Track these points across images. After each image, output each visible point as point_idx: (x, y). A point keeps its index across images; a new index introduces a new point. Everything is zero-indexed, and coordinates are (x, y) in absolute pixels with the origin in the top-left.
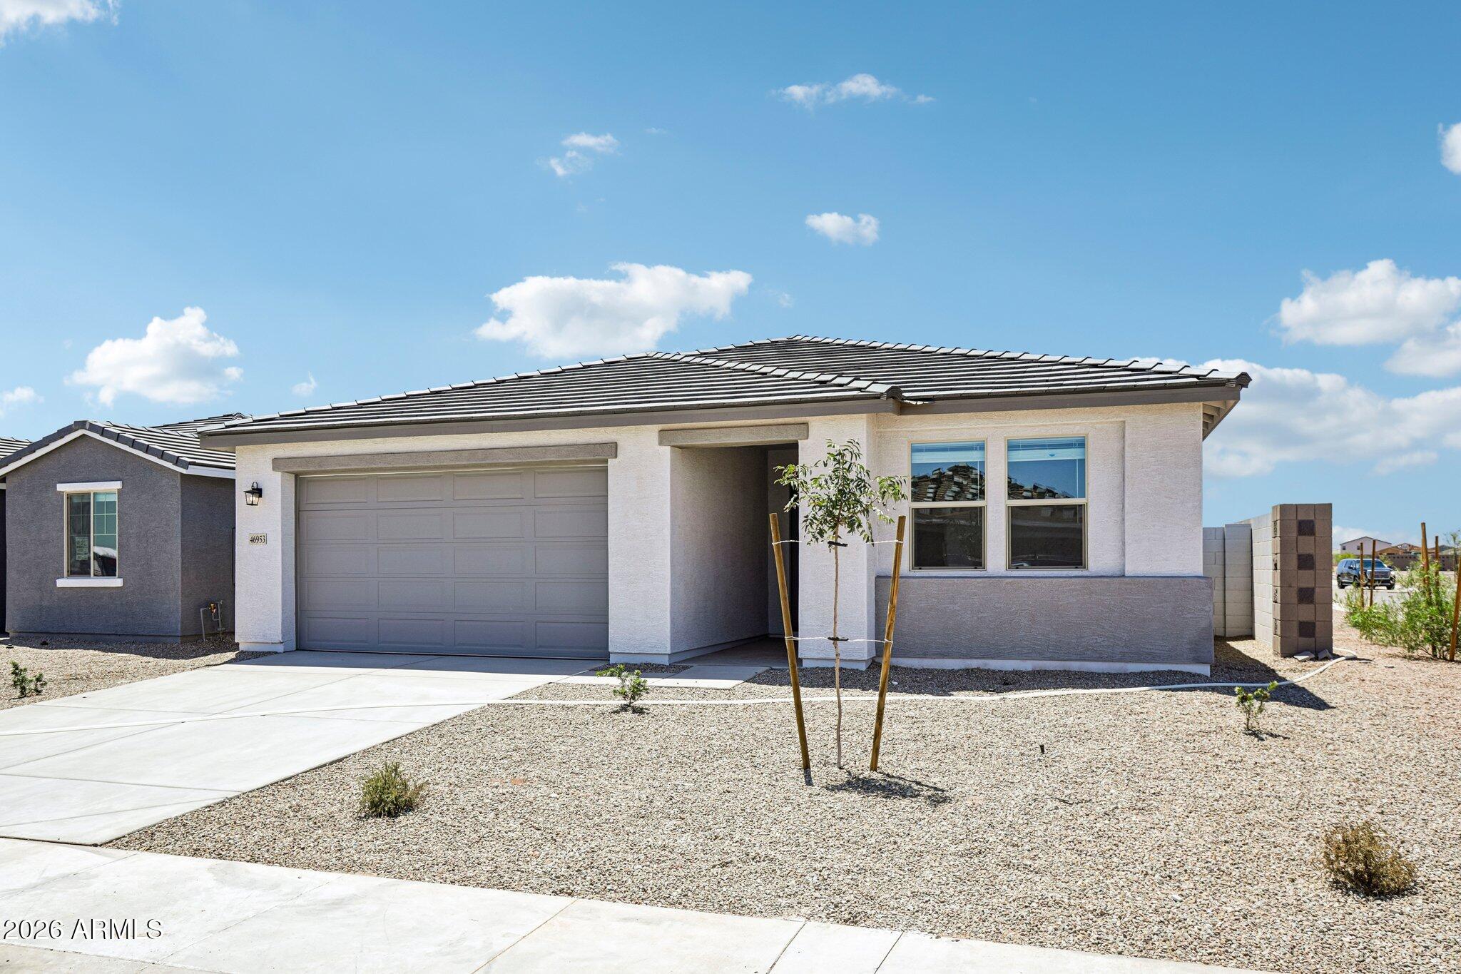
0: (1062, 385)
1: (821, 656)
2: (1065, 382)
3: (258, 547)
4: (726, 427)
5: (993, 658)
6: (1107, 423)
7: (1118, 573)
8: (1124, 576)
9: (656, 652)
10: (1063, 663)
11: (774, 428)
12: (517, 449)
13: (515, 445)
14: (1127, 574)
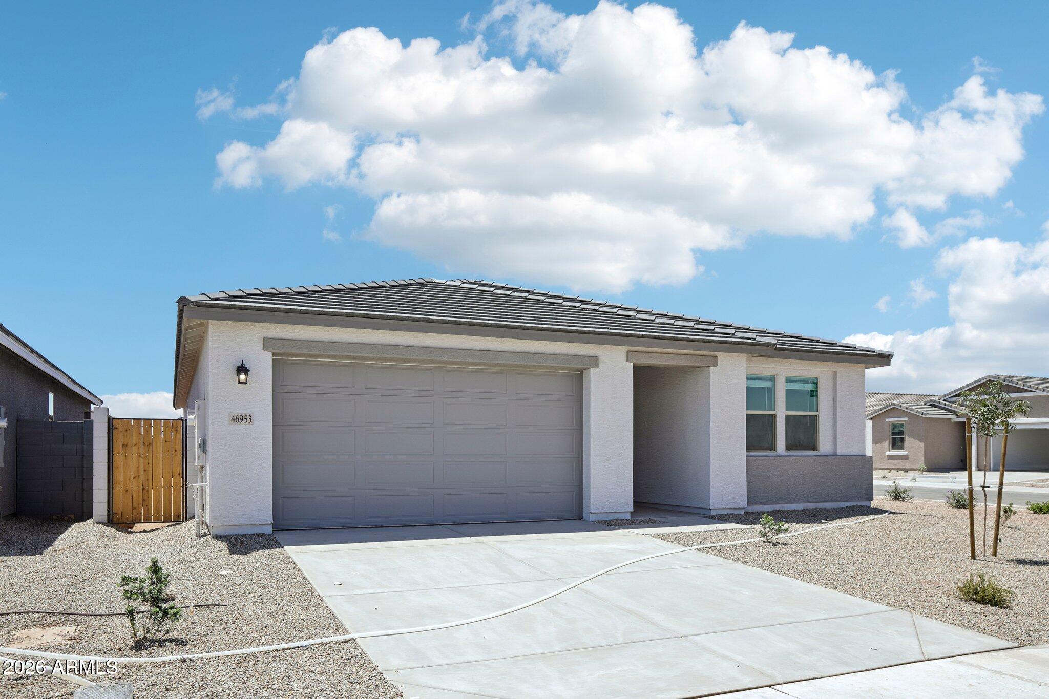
0: (815, 348)
1: (724, 507)
2: (816, 347)
3: (240, 427)
4: (661, 353)
5: (787, 503)
6: (827, 371)
7: (831, 454)
8: (835, 455)
9: (625, 511)
10: (815, 504)
11: (700, 357)
12: (524, 354)
13: (518, 351)
14: (838, 454)
